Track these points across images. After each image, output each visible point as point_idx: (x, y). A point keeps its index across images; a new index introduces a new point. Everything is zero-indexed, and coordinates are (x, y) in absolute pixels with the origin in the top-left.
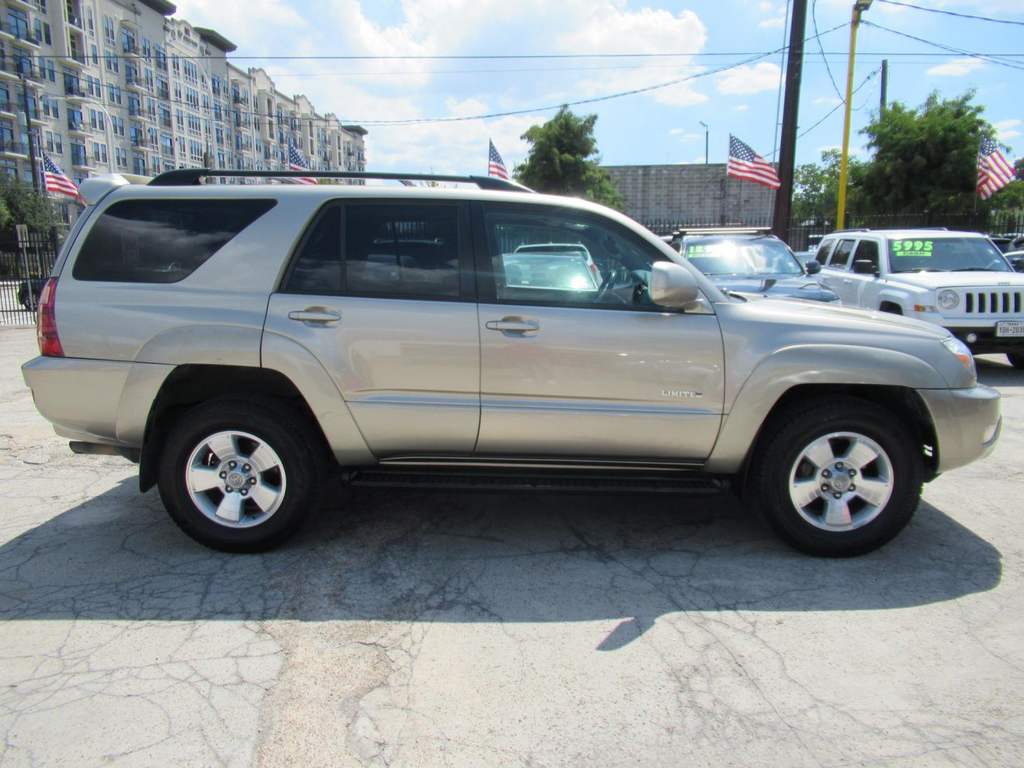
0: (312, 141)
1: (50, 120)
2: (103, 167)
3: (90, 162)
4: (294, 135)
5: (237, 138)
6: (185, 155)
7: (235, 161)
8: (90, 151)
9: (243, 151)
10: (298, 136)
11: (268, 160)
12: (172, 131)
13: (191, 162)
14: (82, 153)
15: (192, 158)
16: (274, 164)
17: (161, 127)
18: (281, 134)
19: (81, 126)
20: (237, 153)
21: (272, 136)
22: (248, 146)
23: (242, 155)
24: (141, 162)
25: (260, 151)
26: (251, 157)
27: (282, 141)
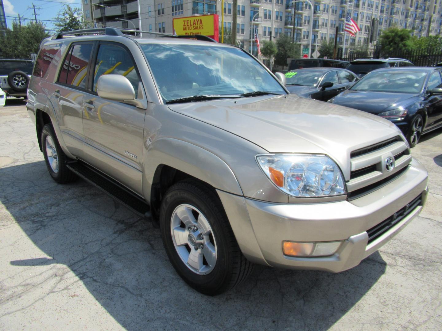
0: (435, 7)
1: (307, 10)
2: (325, 29)
3: (320, 27)
4: (425, 4)
5: (392, 9)
6: (363, 20)
7: (388, 21)
8: (320, 23)
9: (393, 15)
10: (427, 4)
11: (406, 19)
12: (359, 9)
13: (365, 23)
14: (317, 23)
15: (366, 21)
16: (410, 21)
17: (354, 9)
18: (417, 5)
19: (319, 11)
20: (390, 17)
21: (411, 6)
22: (397, 13)
23: (392, 18)
24: (342, 25)
25: (403, 15)
26: (397, 18)
27: (417, 8)
